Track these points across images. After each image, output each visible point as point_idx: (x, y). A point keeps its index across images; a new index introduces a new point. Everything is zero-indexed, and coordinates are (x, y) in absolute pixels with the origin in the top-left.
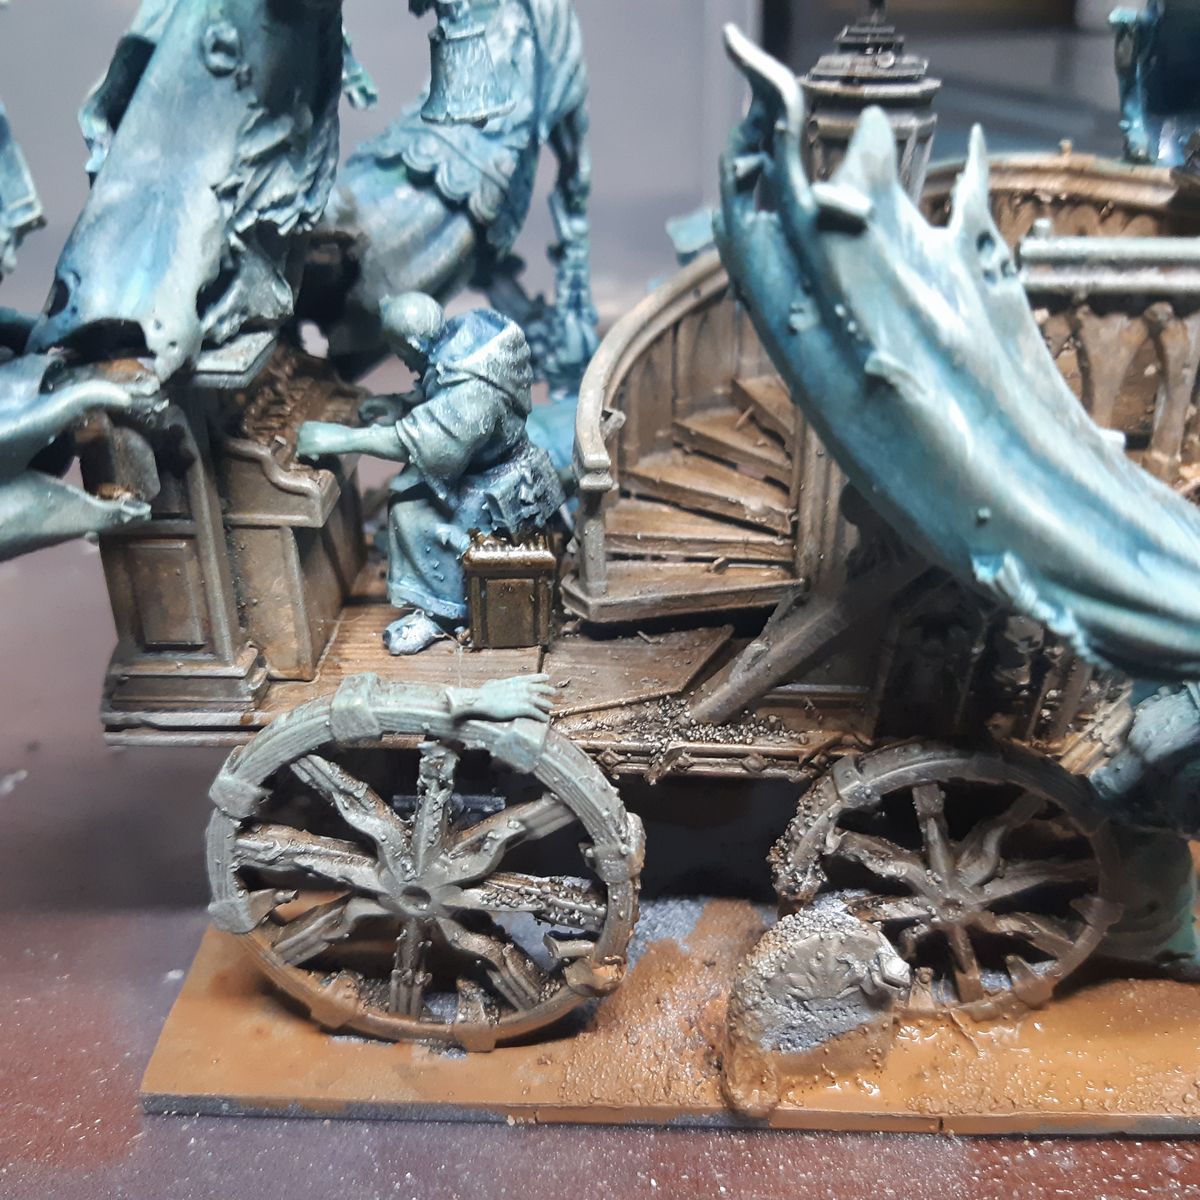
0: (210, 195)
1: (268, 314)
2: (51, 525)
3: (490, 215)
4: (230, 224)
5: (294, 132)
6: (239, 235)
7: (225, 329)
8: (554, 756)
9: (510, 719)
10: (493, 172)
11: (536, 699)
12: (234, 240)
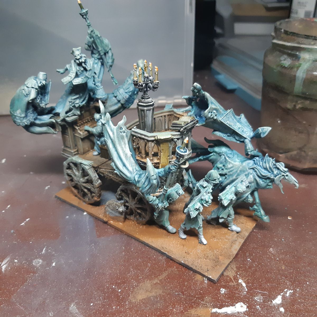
0: (69, 102)
1: (76, 114)
2: (49, 132)
3: (123, 103)
4: (71, 105)
5: (79, 96)
6: (72, 106)
7: (70, 115)
8: (89, 171)
9: (86, 165)
10: (125, 98)
11: (89, 164)
12: (71, 107)
